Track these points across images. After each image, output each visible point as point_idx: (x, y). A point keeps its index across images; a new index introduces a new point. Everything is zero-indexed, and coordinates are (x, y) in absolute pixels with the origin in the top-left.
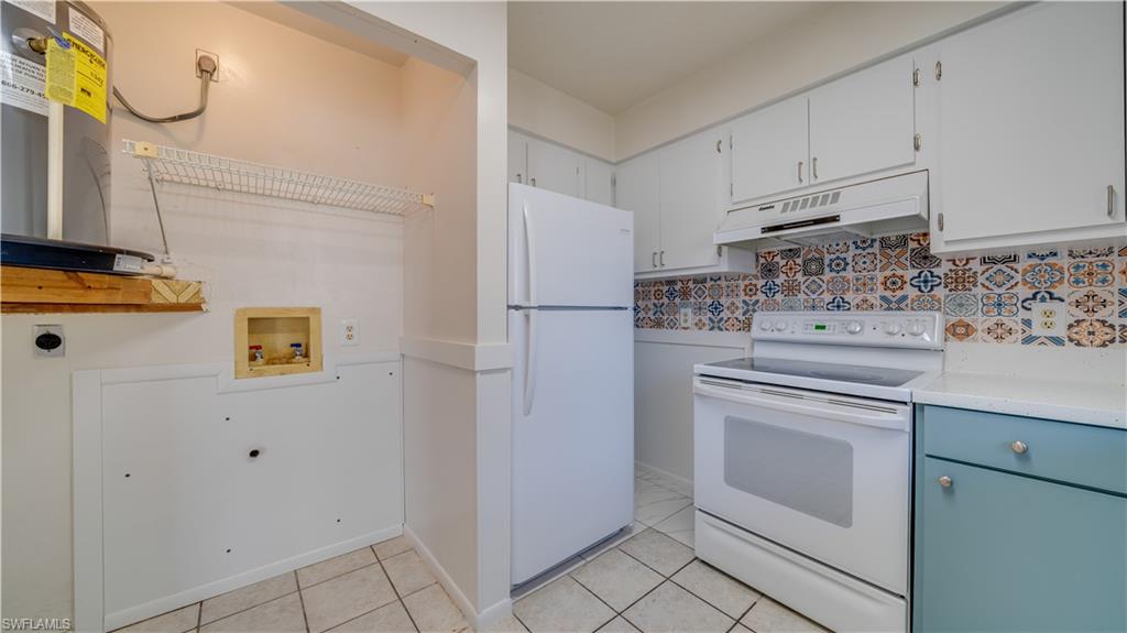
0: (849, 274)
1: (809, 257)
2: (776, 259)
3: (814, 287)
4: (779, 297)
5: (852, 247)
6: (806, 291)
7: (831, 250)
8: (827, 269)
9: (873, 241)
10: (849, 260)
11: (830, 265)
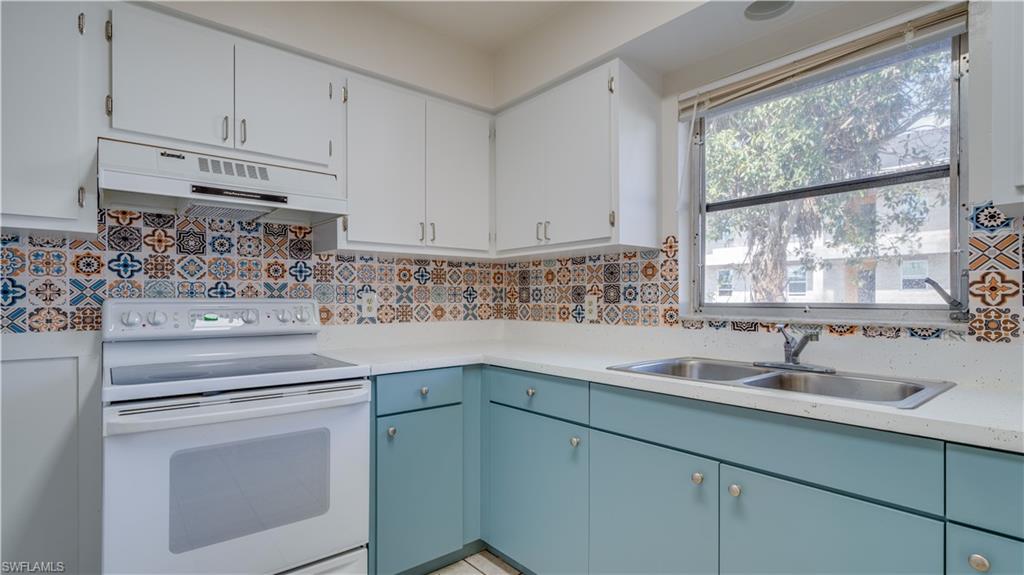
0: (234, 257)
1: (187, 229)
2: (136, 224)
3: (192, 268)
4: (140, 278)
5: (237, 227)
6: (182, 272)
7: (214, 226)
8: (209, 248)
9: (258, 225)
10: (234, 241)
11: (212, 244)
